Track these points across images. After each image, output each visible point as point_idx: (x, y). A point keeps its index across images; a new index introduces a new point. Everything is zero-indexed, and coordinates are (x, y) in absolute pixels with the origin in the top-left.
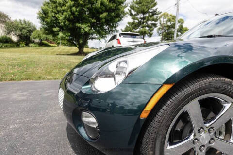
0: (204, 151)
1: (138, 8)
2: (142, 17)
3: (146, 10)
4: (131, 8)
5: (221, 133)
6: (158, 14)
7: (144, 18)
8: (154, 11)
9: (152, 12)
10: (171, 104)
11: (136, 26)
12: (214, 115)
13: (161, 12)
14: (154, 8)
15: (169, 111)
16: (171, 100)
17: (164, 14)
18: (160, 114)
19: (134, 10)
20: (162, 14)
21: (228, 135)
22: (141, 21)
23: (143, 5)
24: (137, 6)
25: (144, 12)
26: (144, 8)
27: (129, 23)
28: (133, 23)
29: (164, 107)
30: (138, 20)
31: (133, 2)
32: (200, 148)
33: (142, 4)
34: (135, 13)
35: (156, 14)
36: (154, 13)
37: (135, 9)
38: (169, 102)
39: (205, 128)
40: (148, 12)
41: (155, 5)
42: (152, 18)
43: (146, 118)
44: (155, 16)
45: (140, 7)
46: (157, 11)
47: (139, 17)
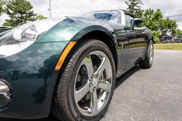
0: (96, 91)
1: (16, 8)
2: (20, 16)
3: (23, 11)
4: (8, 7)
5: (102, 79)
6: (34, 16)
7: (22, 18)
8: (31, 13)
9: (29, 13)
10: (76, 57)
11: (14, 23)
12: (97, 68)
13: (37, 14)
14: (31, 10)
15: (75, 63)
16: (75, 55)
17: (39, 16)
18: (68, 66)
19: (11, 9)
20: (37, 16)
21: (105, 79)
22: (19, 20)
23: (20, 7)
24: (14, 6)
25: (21, 13)
26: (22, 9)
27: (7, 20)
28: (11, 21)
29: (71, 60)
30: (17, 19)
31: (10, 1)
32: (93, 90)
33: (19, 5)
34: (13, 12)
35: (32, 15)
36: (31, 14)
37: (13, 8)
38: (74, 56)
39: (94, 75)
40: (25, 13)
41: (31, 8)
42: (29, 18)
43: (60, 69)
44: (32, 17)
45: (17, 7)
46: (34, 13)
47: (17, 16)
